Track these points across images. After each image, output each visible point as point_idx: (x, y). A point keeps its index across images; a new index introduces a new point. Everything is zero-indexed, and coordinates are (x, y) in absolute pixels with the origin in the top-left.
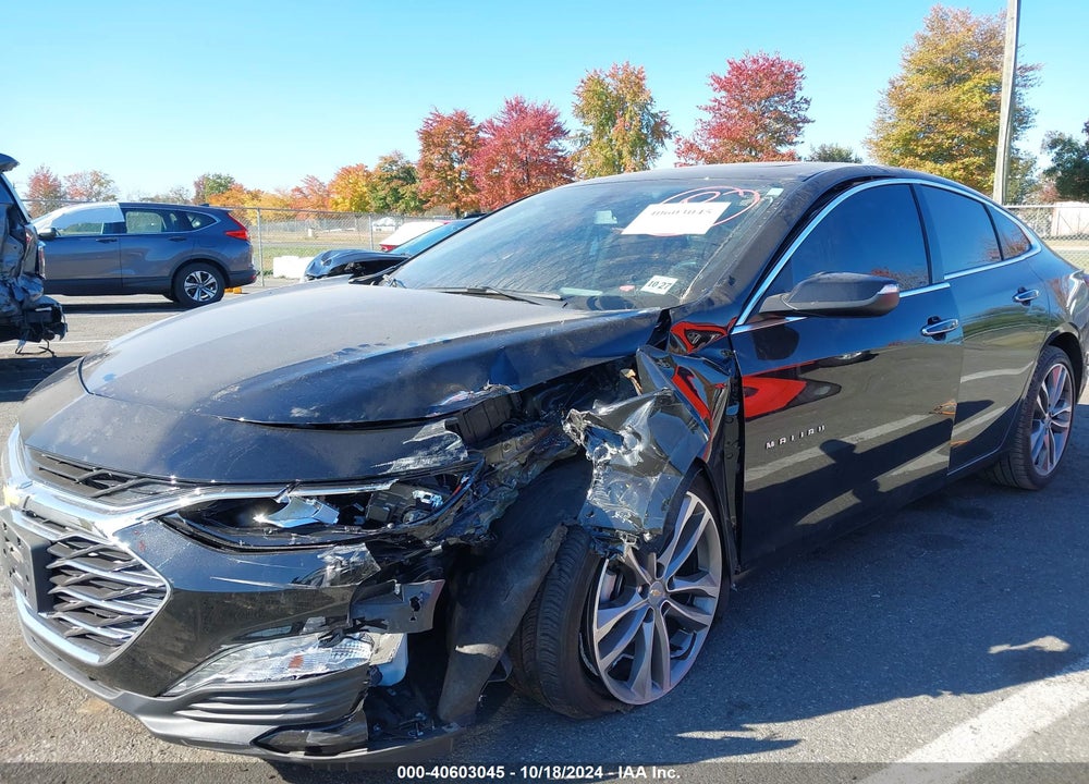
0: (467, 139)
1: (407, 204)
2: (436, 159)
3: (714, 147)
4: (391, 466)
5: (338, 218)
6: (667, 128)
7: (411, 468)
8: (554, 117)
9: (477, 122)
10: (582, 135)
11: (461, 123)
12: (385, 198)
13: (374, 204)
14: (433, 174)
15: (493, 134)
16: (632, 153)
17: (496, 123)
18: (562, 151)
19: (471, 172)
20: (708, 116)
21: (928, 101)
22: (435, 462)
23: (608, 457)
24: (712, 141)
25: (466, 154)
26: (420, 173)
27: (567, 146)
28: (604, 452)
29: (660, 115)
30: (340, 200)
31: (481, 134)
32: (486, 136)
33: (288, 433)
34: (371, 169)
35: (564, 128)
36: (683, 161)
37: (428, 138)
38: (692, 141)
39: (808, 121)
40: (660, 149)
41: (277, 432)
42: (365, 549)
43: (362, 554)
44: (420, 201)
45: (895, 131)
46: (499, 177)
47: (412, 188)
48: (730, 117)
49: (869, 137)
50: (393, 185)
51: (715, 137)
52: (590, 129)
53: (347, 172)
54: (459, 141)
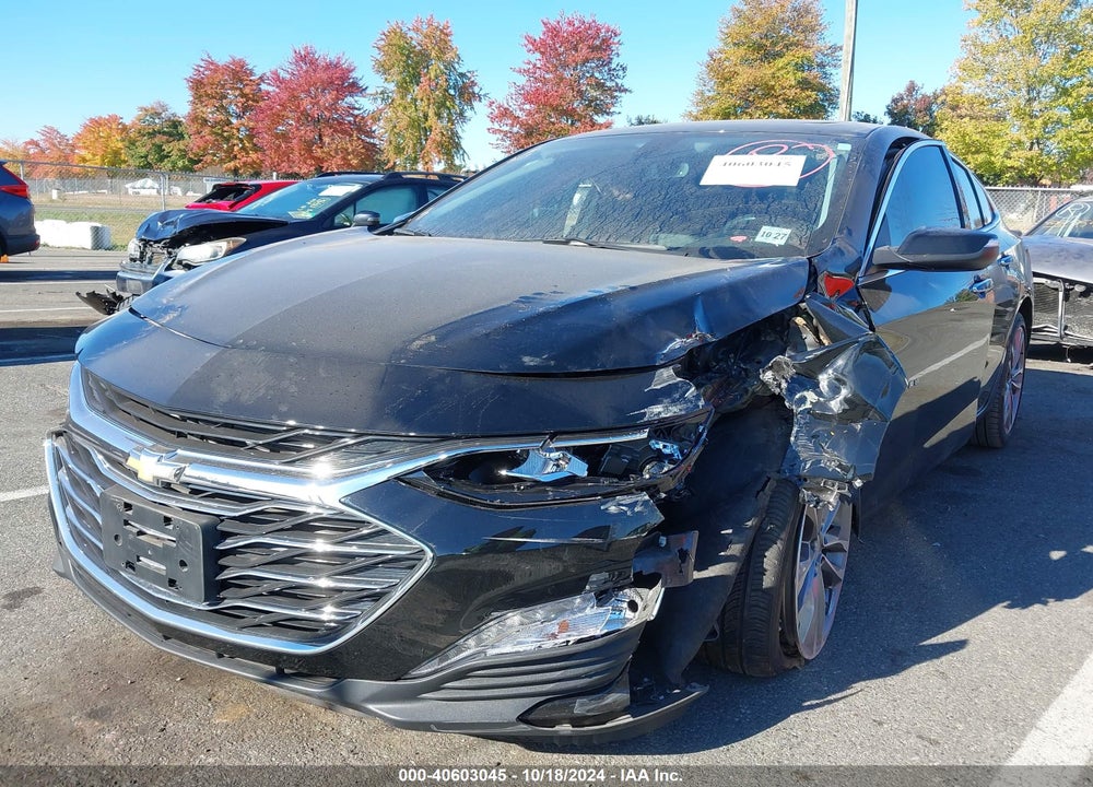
0: (247, 90)
1: (174, 164)
2: (209, 112)
3: (529, 113)
4: (645, 413)
5: (86, 176)
6: (476, 90)
7: (663, 415)
8: (350, 71)
9: (258, 73)
10: (382, 93)
11: (239, 73)
12: (146, 157)
13: (134, 163)
14: (206, 131)
15: (278, 87)
16: (439, 116)
17: (282, 74)
18: (359, 109)
19: (253, 129)
20: (522, 80)
21: (745, 76)
22: (681, 410)
23: (808, 406)
24: (527, 107)
25: (245, 109)
26: (188, 128)
27: (366, 104)
28: (803, 400)
29: (469, 75)
30: (89, 156)
31: (264, 87)
32: (270, 89)
33: (527, 383)
34: (128, 121)
35: (361, 83)
36: (496, 126)
37: (200, 87)
38: (506, 106)
39: (625, 90)
40: (468, 113)
41: (514, 381)
42: (647, 497)
43: (645, 503)
44: (190, 160)
45: (715, 105)
46: (285, 137)
47: (181, 145)
48: (545, 82)
49: (689, 110)
50: (157, 140)
51: (531, 102)
52: (392, 87)
53: (97, 123)
54: (237, 93)
